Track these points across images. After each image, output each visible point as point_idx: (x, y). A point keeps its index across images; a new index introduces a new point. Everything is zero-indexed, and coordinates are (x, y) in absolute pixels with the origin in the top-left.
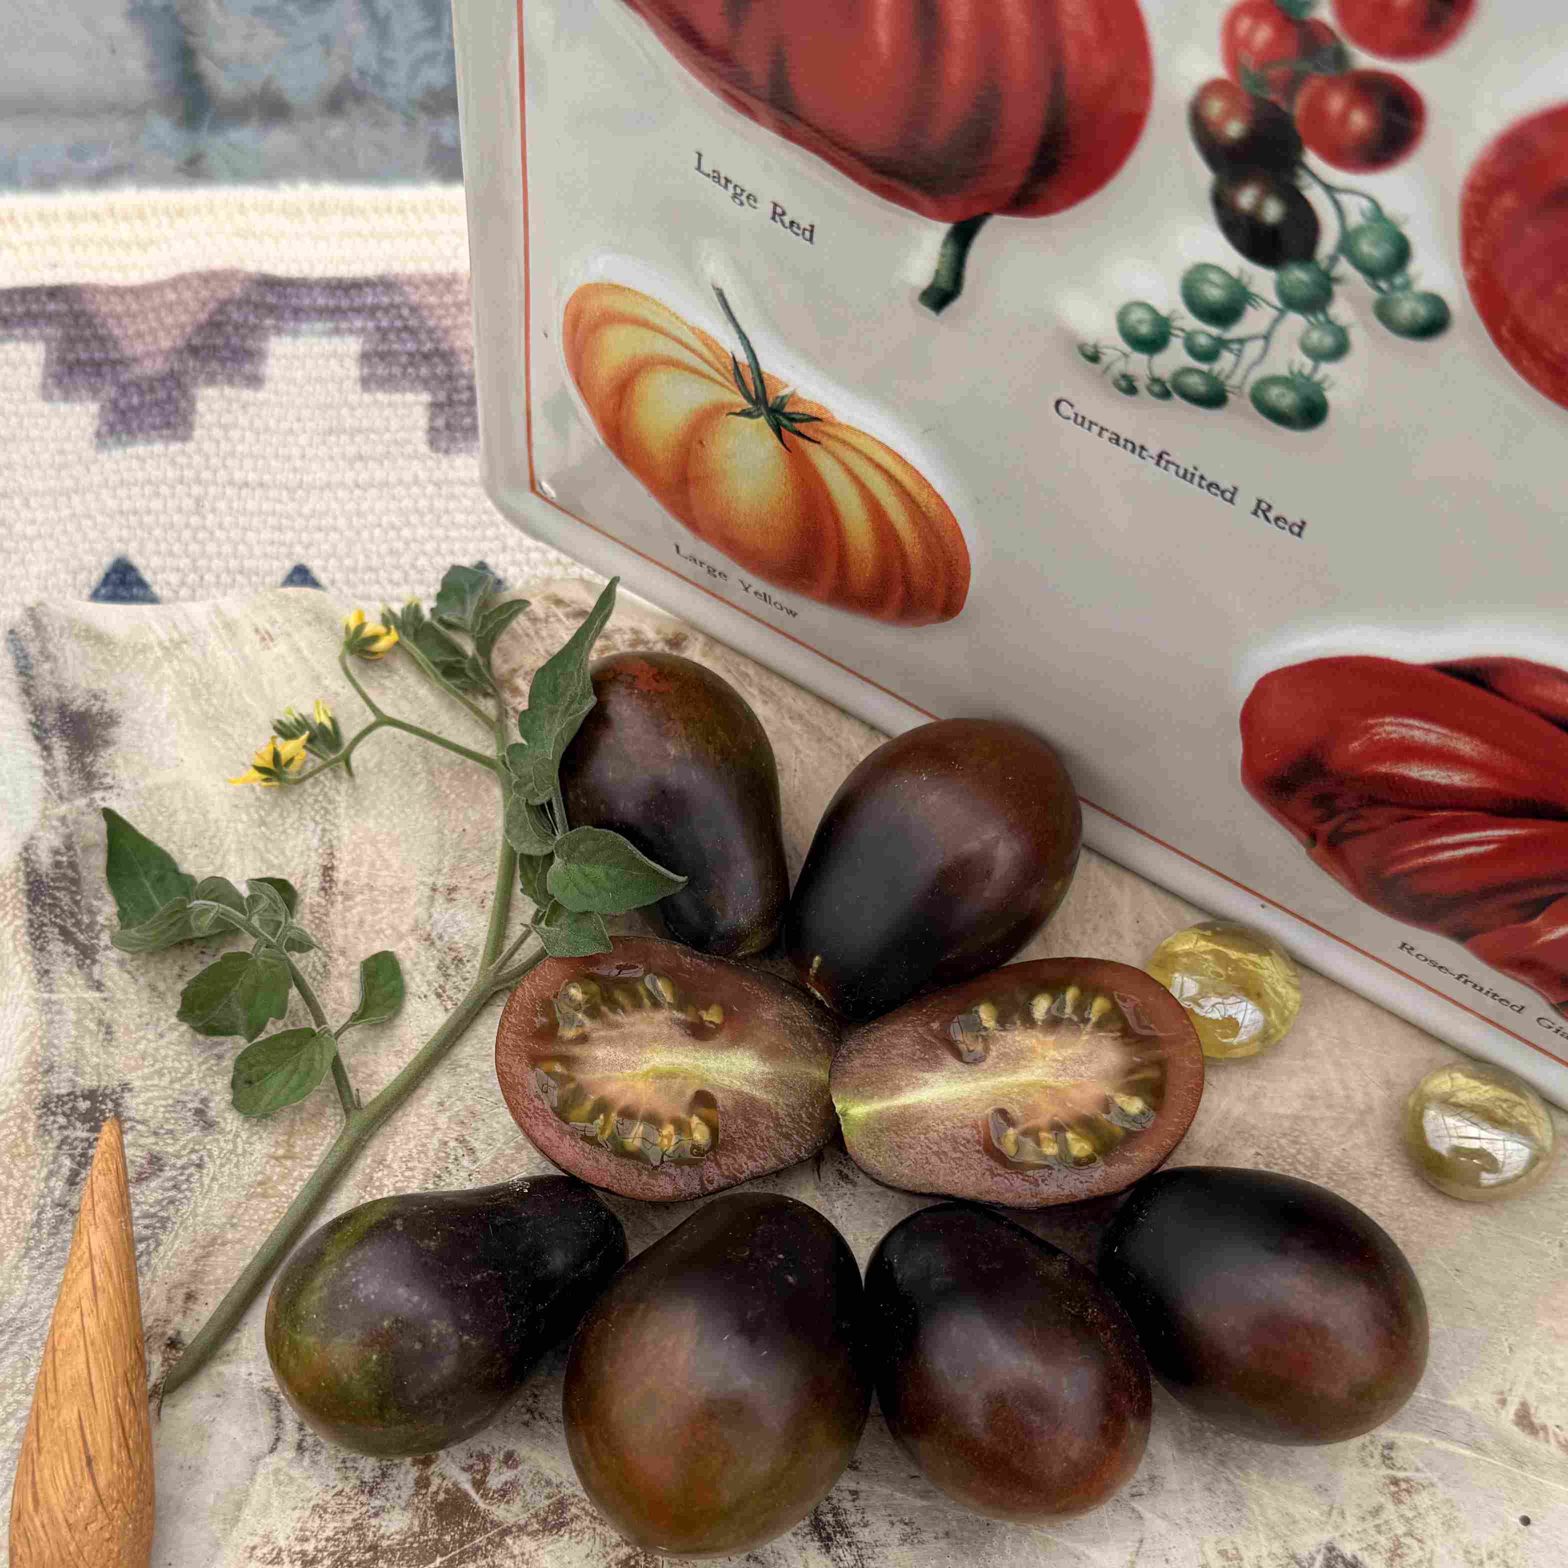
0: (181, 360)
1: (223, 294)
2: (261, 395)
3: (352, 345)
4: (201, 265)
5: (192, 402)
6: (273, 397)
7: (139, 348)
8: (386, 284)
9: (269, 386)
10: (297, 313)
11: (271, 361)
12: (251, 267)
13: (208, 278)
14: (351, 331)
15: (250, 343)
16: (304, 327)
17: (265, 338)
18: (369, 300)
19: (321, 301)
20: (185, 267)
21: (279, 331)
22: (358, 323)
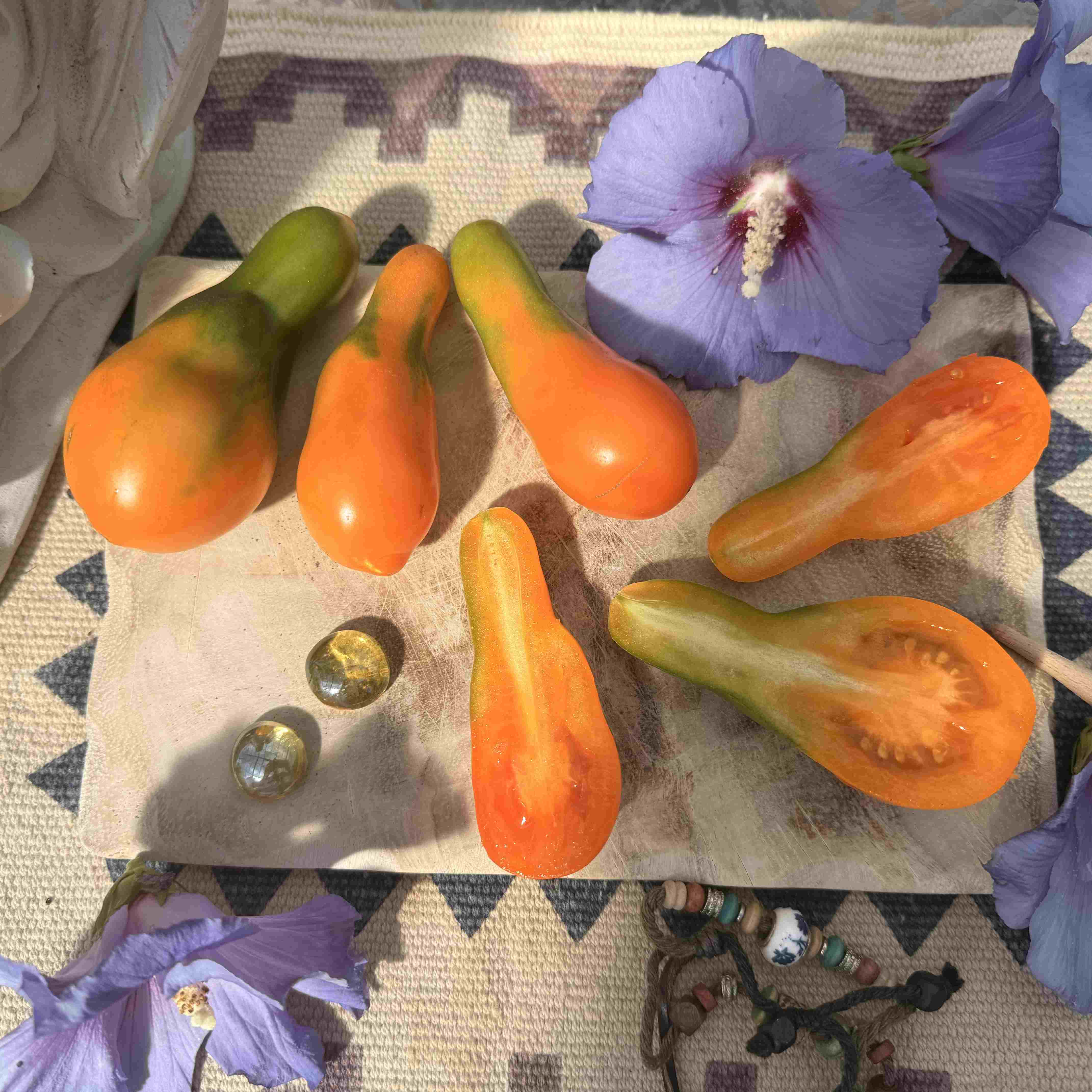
0: (248, 103)
1: (273, 67)
2: (290, 126)
3: (342, 99)
4: (261, 48)
5: (254, 128)
6: (296, 127)
7: (227, 94)
8: (360, 65)
9: (295, 121)
10: (313, 78)
11: (297, 106)
12: (289, 51)
13: (265, 57)
14: (341, 91)
15: (286, 97)
16: (316, 86)
17: (294, 93)
18: (352, 73)
19: (325, 72)
20: (253, 49)
21: (302, 89)
22: (344, 86)
